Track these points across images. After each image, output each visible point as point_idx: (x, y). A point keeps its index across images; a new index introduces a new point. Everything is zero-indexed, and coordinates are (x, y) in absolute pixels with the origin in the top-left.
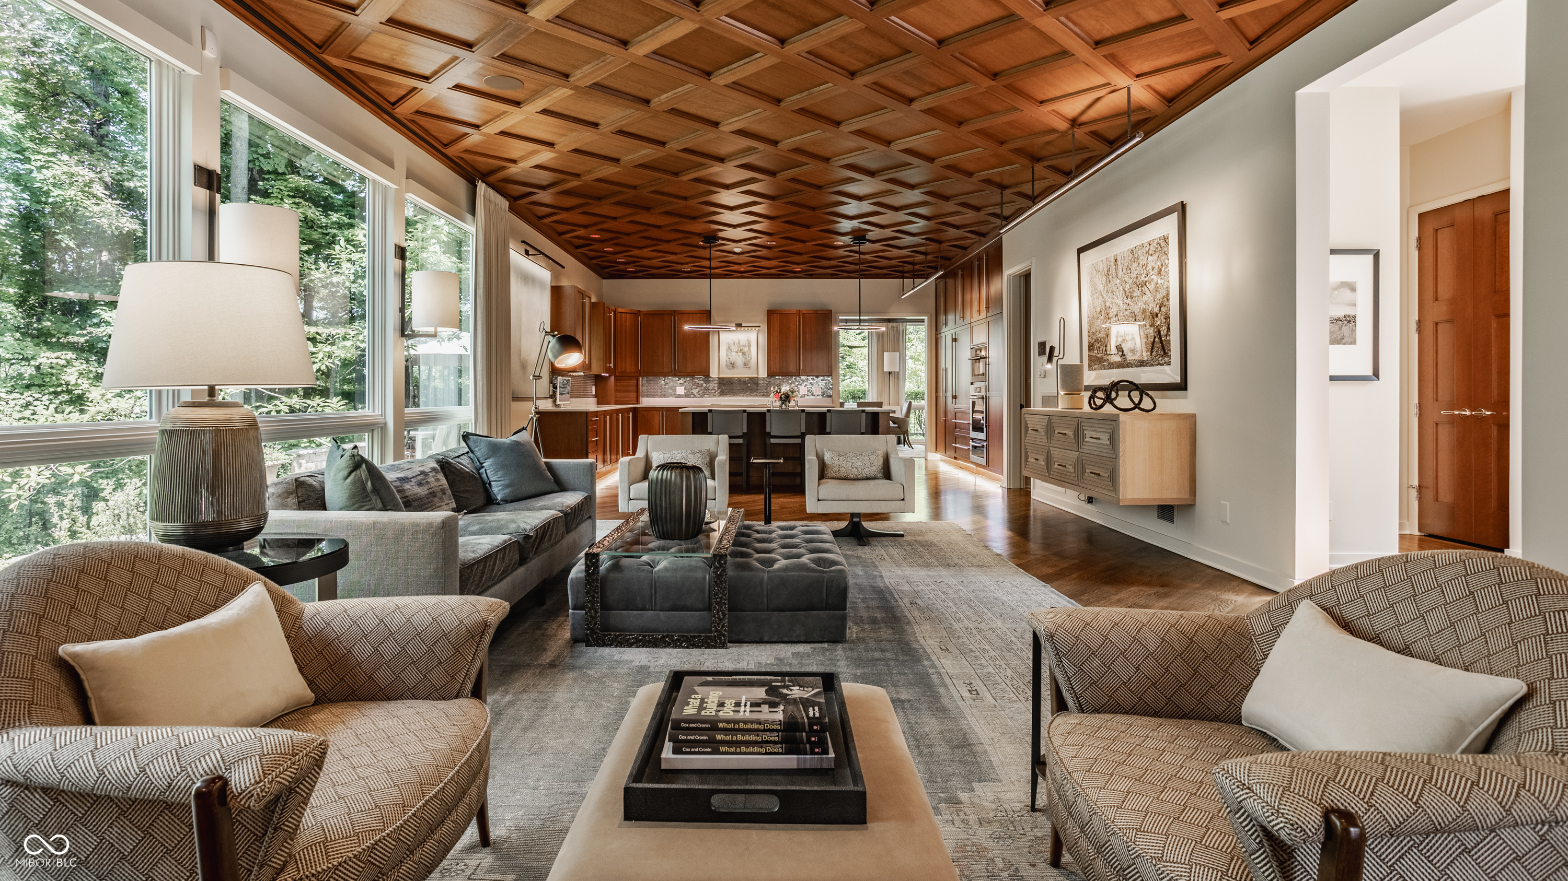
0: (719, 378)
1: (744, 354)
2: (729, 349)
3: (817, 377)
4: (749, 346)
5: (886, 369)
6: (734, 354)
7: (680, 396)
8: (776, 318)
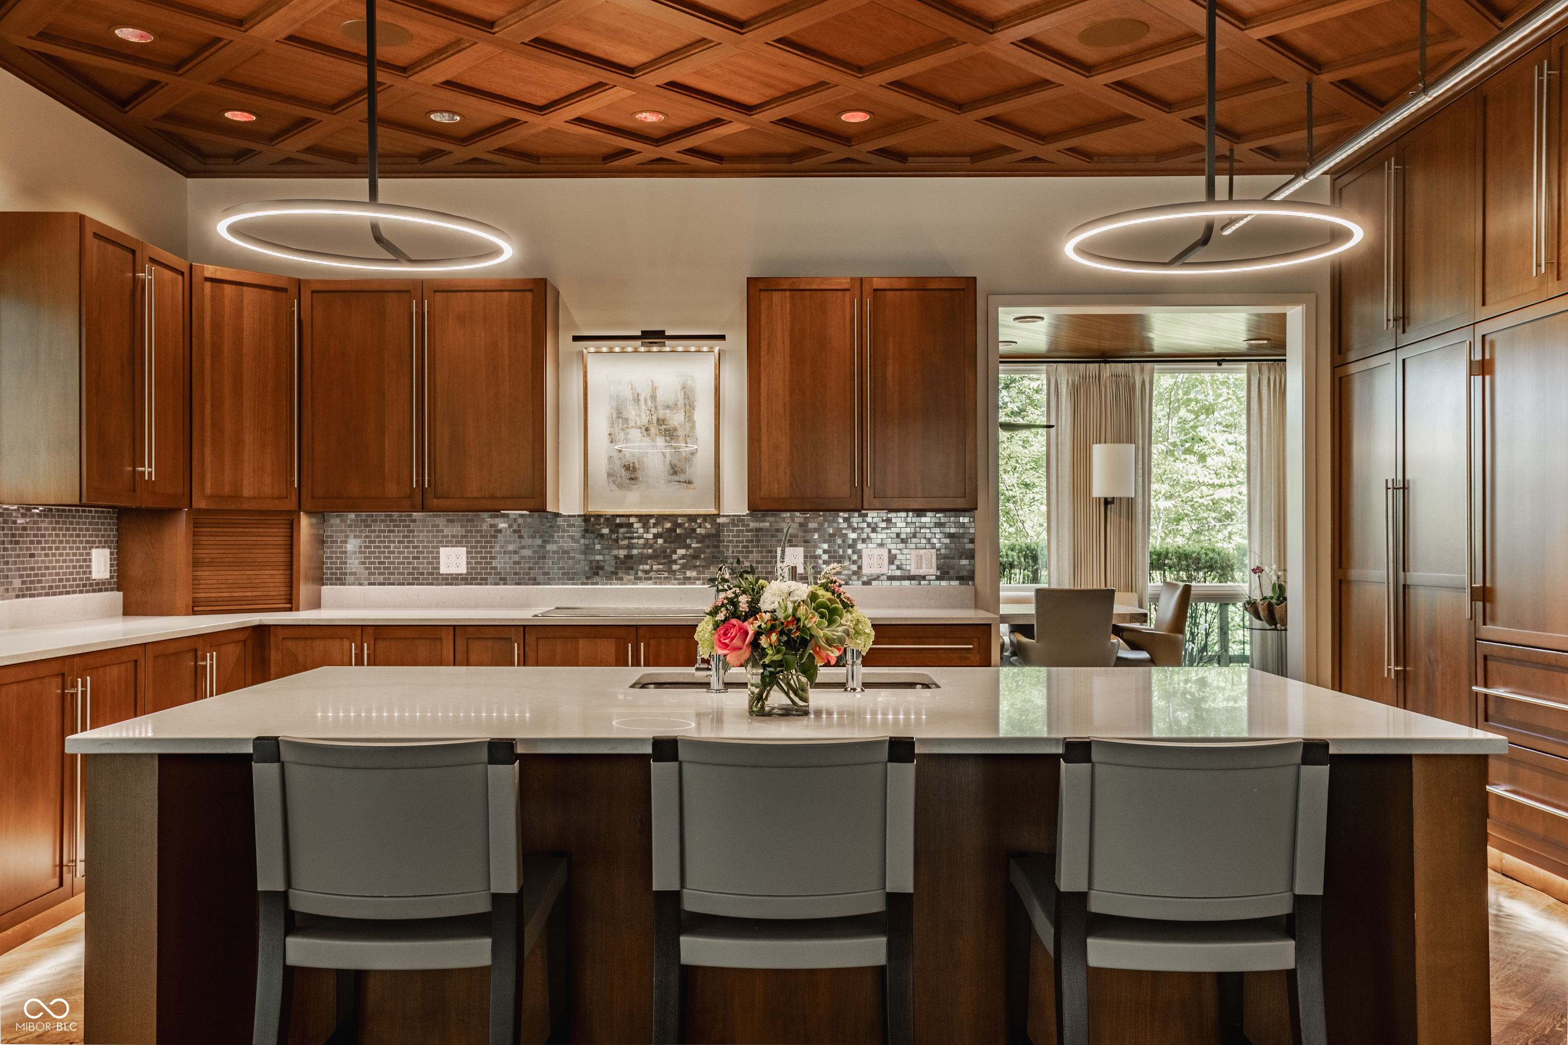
0: (586, 518)
1: (670, 434)
2: (619, 416)
3: (920, 512)
4: (689, 406)
5: (1099, 491)
6: (635, 434)
7: (453, 580)
8: (779, 302)
